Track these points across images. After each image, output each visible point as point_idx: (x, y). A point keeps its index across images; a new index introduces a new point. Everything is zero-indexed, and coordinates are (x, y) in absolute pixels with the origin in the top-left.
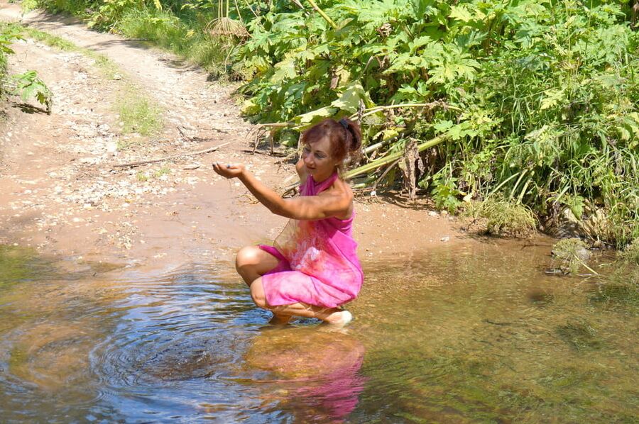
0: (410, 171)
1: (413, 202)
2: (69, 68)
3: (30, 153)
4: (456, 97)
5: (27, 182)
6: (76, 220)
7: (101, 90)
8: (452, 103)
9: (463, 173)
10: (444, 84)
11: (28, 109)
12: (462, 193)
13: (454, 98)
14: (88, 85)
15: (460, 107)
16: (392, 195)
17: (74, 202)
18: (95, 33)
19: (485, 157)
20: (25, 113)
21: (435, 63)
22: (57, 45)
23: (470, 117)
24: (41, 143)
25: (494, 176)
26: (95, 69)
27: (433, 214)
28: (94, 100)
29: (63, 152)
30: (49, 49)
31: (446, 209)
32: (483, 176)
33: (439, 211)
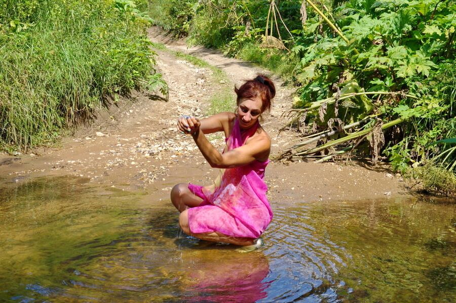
0: (374, 142)
1: (379, 166)
2: (195, 76)
3: (138, 123)
4: (414, 89)
5: (123, 139)
6: (133, 163)
7: (209, 89)
8: (411, 93)
9: (415, 146)
10: (405, 78)
11: (154, 98)
12: (412, 160)
13: (413, 89)
14: (202, 86)
15: (417, 96)
16: (366, 161)
17: (142, 152)
18: (226, 58)
19: (434, 134)
20: (150, 100)
21: (400, 62)
22: (198, 64)
23: (422, 103)
24: (151, 117)
25: (440, 150)
26: (211, 77)
27: (389, 175)
28: (201, 95)
29: (162, 124)
30: (192, 66)
31: (400, 173)
32: (431, 149)
33: (395, 173)
